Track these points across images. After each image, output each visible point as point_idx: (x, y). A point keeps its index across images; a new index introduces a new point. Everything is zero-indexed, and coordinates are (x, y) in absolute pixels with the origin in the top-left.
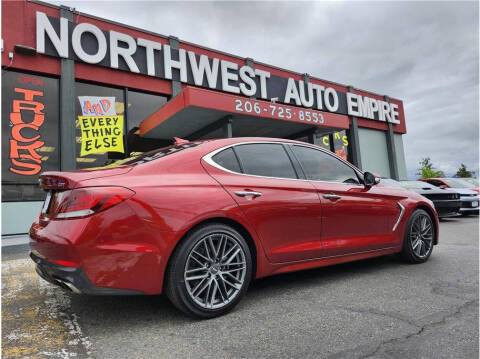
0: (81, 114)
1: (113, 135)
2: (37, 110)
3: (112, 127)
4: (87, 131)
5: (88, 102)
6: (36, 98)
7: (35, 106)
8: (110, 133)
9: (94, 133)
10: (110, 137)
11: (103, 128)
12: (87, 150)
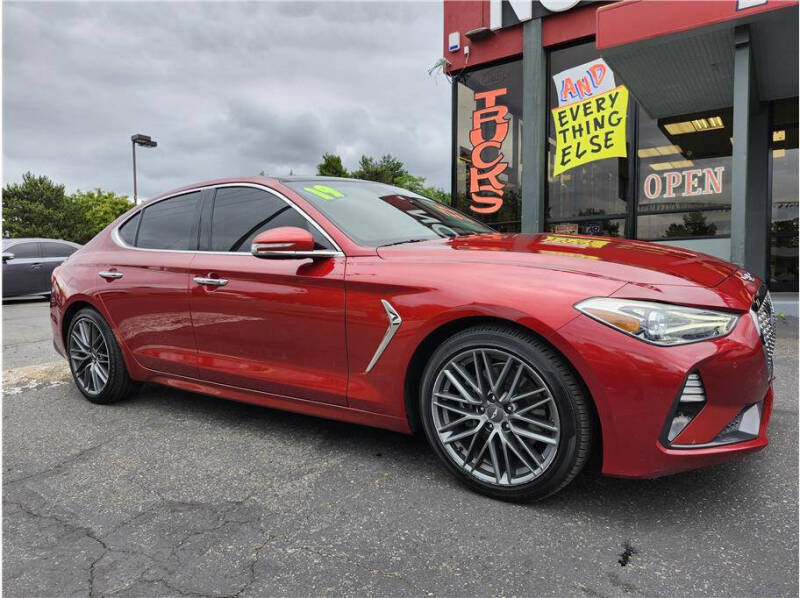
0: (557, 106)
1: (607, 128)
2: (498, 118)
3: (606, 113)
4: (564, 132)
5: (568, 80)
6: (499, 101)
7: (496, 113)
8: (602, 126)
9: (574, 131)
10: (601, 133)
11: (590, 118)
12: (563, 163)
